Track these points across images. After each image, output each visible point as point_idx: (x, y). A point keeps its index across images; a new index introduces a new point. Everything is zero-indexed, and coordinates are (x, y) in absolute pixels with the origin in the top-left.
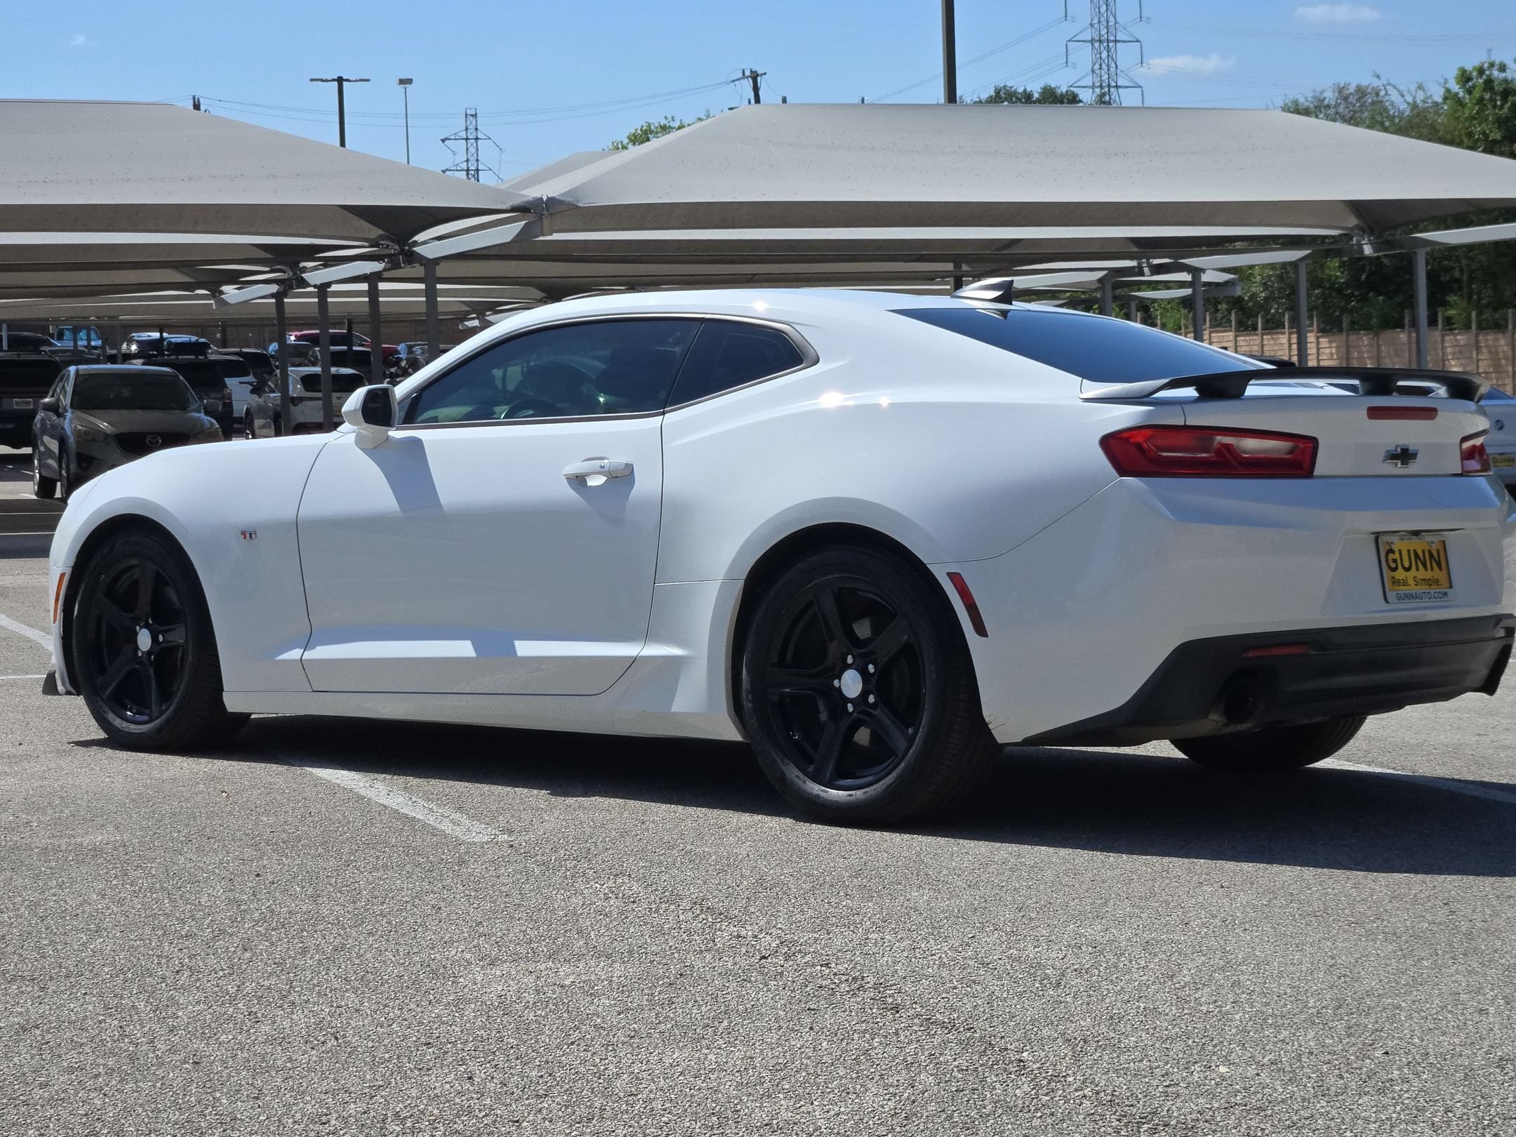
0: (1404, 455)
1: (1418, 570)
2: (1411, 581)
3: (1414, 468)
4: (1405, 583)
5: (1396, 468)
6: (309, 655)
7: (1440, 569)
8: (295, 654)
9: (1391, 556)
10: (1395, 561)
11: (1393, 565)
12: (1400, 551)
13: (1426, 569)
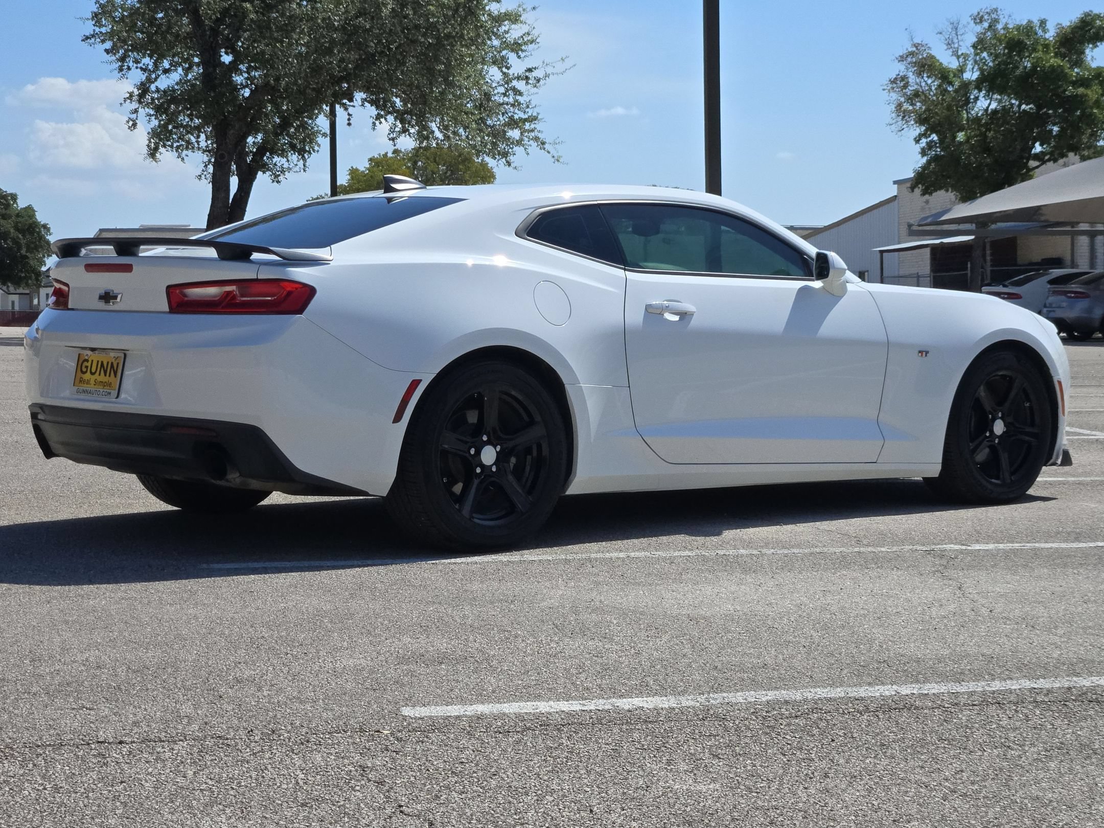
0: (107, 297)
1: (100, 375)
2: (92, 382)
3: (111, 306)
4: (88, 382)
5: (102, 305)
7: (115, 376)
9: (85, 364)
10: (87, 367)
11: (84, 370)
12: (92, 361)
13: (105, 375)
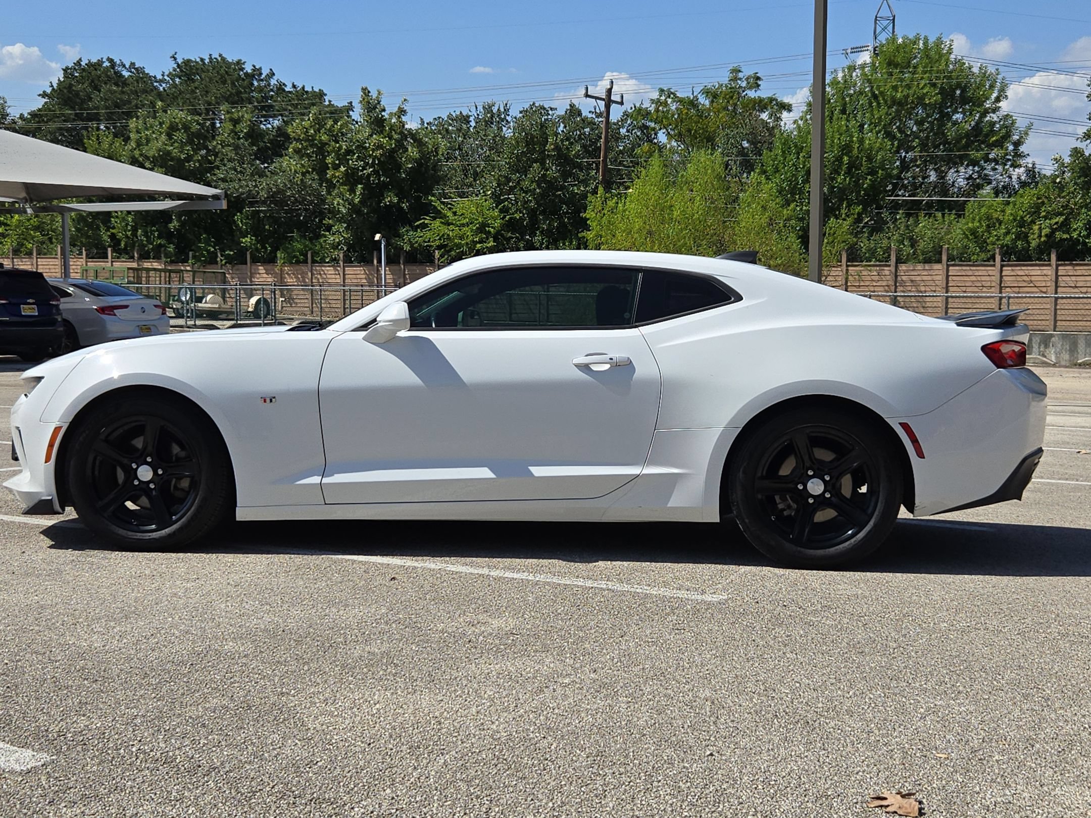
6: (326, 480)
8: (316, 480)
